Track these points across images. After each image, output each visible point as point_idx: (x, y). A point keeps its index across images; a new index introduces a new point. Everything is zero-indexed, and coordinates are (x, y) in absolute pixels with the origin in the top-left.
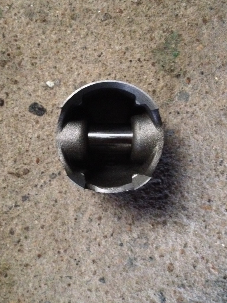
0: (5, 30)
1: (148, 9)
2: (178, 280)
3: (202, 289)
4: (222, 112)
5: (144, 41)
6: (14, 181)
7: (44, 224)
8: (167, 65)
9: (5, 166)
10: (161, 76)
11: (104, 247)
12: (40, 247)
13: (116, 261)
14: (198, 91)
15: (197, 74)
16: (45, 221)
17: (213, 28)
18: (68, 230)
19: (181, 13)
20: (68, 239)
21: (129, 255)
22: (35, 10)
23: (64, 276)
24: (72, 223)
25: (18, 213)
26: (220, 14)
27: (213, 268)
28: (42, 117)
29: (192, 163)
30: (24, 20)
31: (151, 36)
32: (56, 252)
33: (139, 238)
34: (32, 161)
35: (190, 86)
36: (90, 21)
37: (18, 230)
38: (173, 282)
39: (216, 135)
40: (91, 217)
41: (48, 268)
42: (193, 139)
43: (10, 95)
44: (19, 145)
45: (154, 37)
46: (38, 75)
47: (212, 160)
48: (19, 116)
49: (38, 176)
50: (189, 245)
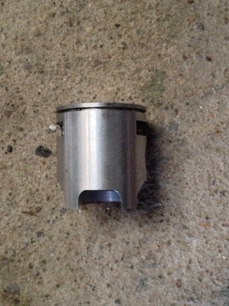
0: (8, 84)
1: (134, 53)
2: (187, 294)
3: (210, 300)
4: (209, 137)
5: (133, 80)
6: (29, 220)
7: (59, 256)
8: (156, 99)
9: (18, 207)
10: (152, 110)
11: (116, 271)
12: (58, 278)
13: (129, 283)
14: (186, 120)
15: (183, 105)
16: (60, 253)
17: (193, 63)
18: (82, 259)
19: (163, 53)
20: (82, 267)
21: (140, 276)
22: (32, 63)
23: (83, 302)
24: (84, 252)
25: (34, 248)
26: (198, 50)
27: (217, 280)
28: (48, 159)
29: (188, 185)
30: (24, 73)
31: (138, 76)
32: (73, 281)
33: (147, 259)
34: (43, 200)
35: (178, 116)
36: (83, 68)
37: (36, 264)
38: (183, 297)
39: (206, 158)
40: (101, 245)
41: (67, 296)
42: (186, 164)
43: (18, 142)
44: (30, 186)
45: (141, 76)
46: (41, 120)
47: (205, 181)
48: (27, 160)
49: (50, 212)
50: (193, 261)
